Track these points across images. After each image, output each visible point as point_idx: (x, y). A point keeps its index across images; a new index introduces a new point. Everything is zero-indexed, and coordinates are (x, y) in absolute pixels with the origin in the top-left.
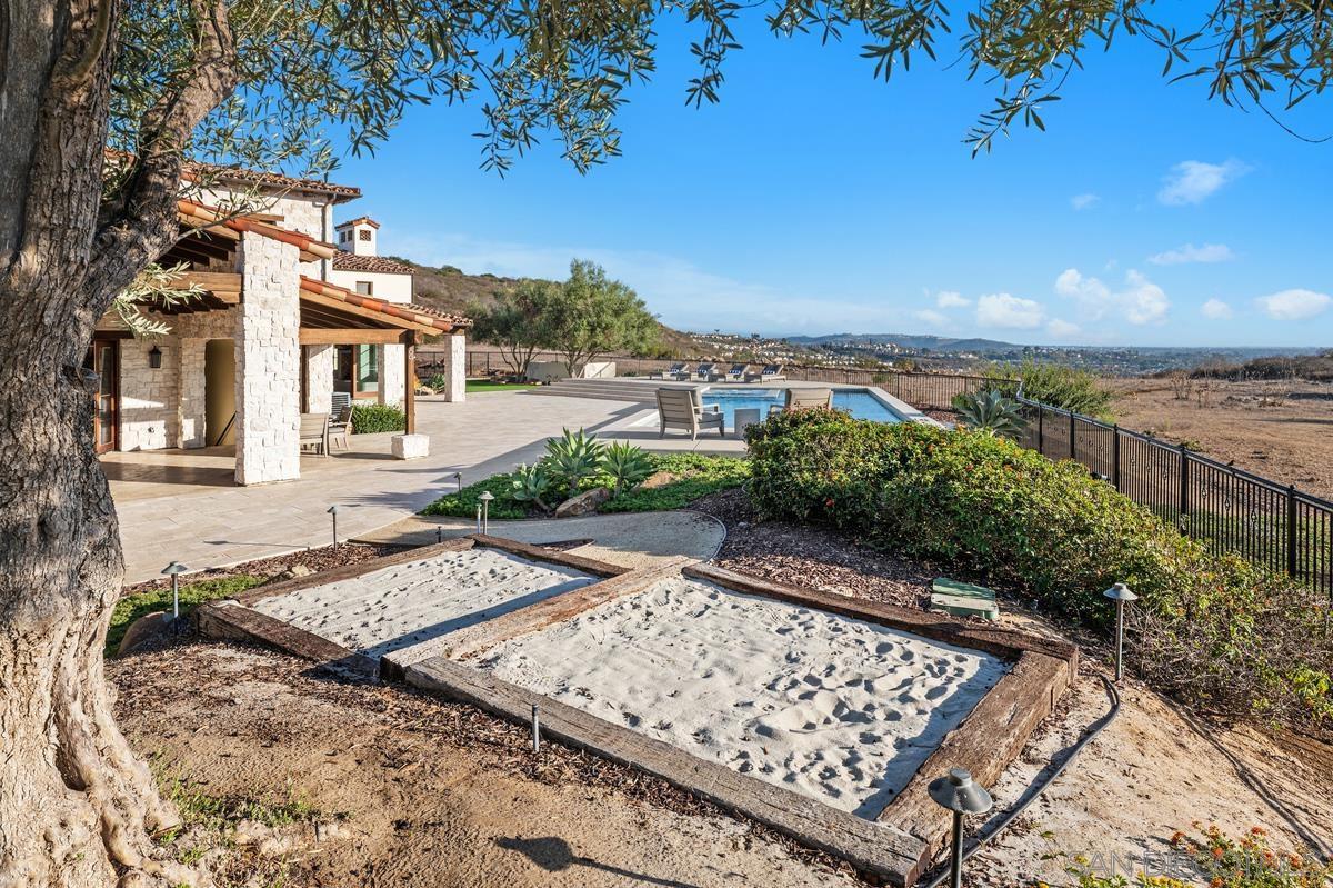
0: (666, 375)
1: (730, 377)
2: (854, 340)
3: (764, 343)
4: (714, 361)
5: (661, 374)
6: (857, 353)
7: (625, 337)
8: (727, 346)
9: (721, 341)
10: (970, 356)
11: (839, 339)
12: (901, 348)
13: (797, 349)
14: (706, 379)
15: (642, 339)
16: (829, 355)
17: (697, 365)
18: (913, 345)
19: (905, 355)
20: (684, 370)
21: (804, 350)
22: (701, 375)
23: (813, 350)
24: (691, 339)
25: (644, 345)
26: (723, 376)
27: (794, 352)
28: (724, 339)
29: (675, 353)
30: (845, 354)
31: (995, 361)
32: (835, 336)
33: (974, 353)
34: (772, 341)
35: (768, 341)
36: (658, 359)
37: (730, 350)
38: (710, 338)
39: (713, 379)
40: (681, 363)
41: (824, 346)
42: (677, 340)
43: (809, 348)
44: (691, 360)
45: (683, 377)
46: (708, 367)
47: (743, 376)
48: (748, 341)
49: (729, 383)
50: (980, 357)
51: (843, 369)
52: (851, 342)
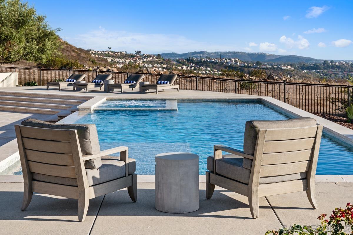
0: (63, 85)
1: (126, 87)
2: (209, 56)
3: (145, 58)
4: (108, 71)
5: (58, 85)
6: (211, 65)
7: (25, 48)
8: (117, 60)
9: (113, 56)
10: (289, 67)
11: (199, 55)
12: (242, 62)
13: (168, 62)
14: (103, 89)
15: (42, 50)
16: (192, 66)
17: (94, 75)
18: (250, 60)
19: (245, 66)
20: (81, 80)
21: (174, 63)
22: (97, 85)
23: (180, 63)
24: (90, 55)
25: (44, 56)
26: (120, 86)
27: (167, 64)
28: (115, 55)
29: (75, 64)
30: (203, 66)
31: (305, 71)
32: (196, 53)
33: (291, 65)
34: (151, 56)
35: (148, 56)
36: (60, 69)
37: (119, 63)
38: (104, 54)
39: (109, 89)
40: (79, 73)
41: (188, 60)
42: (79, 55)
43: (177, 61)
44: (89, 71)
45: (79, 87)
46: (104, 78)
47: (138, 86)
48: (132, 56)
49: (125, 93)
50: (295, 68)
51: (213, 78)
52: (207, 57)
